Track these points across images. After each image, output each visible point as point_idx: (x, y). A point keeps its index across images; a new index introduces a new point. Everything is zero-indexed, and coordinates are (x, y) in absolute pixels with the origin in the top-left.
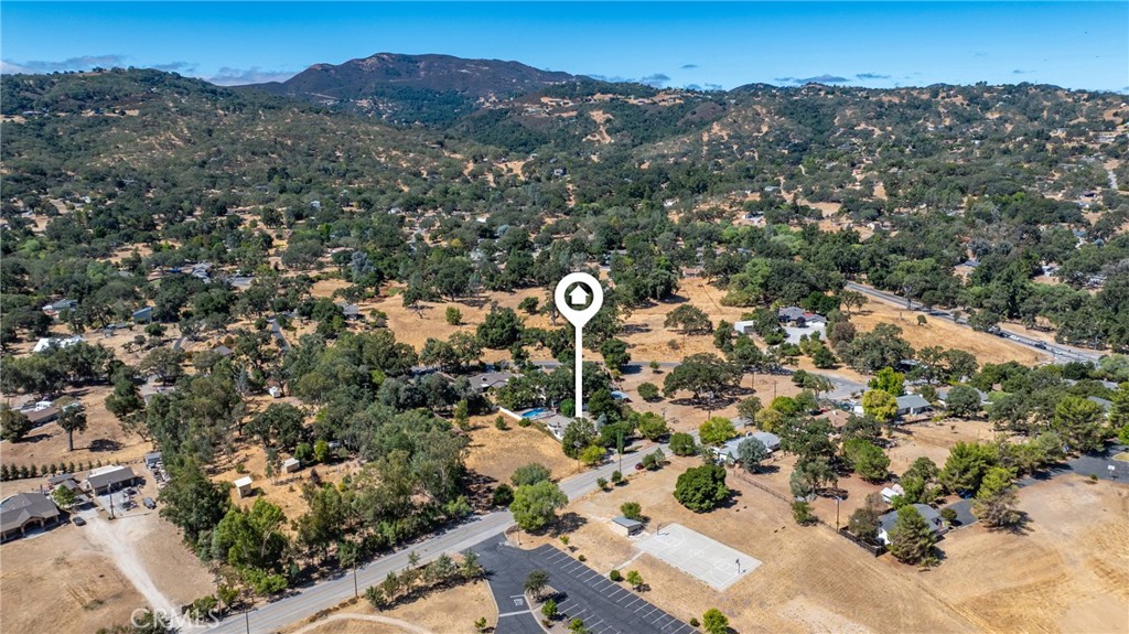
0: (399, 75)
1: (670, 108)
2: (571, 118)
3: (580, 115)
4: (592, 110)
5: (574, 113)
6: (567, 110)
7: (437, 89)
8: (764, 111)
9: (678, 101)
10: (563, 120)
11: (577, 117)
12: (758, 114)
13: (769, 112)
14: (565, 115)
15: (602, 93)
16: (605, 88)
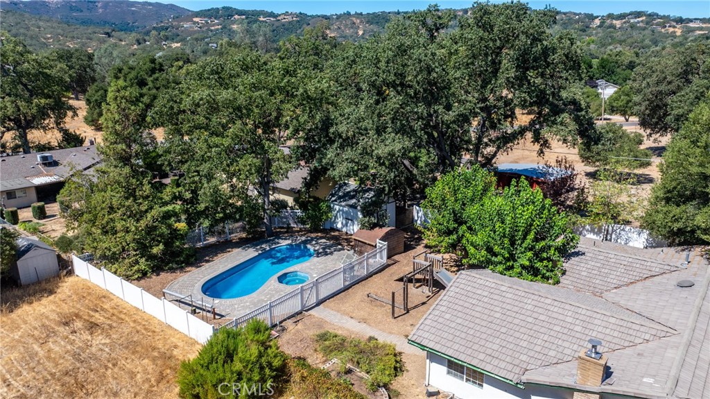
0: (82, 11)
1: (290, 22)
2: (217, 29)
3: (224, 27)
4: (233, 24)
5: (220, 27)
6: (214, 25)
7: (113, 21)
8: (358, 21)
9: (294, 19)
10: (212, 31)
11: (222, 29)
12: (354, 23)
13: (361, 22)
14: (213, 28)
15: (239, 15)
16: (240, 13)
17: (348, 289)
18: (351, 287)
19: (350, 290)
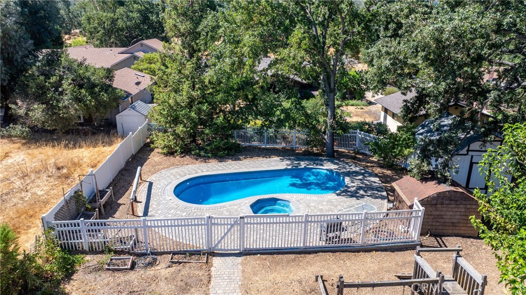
17: (310, 253)
18: (316, 252)
19: (312, 256)
